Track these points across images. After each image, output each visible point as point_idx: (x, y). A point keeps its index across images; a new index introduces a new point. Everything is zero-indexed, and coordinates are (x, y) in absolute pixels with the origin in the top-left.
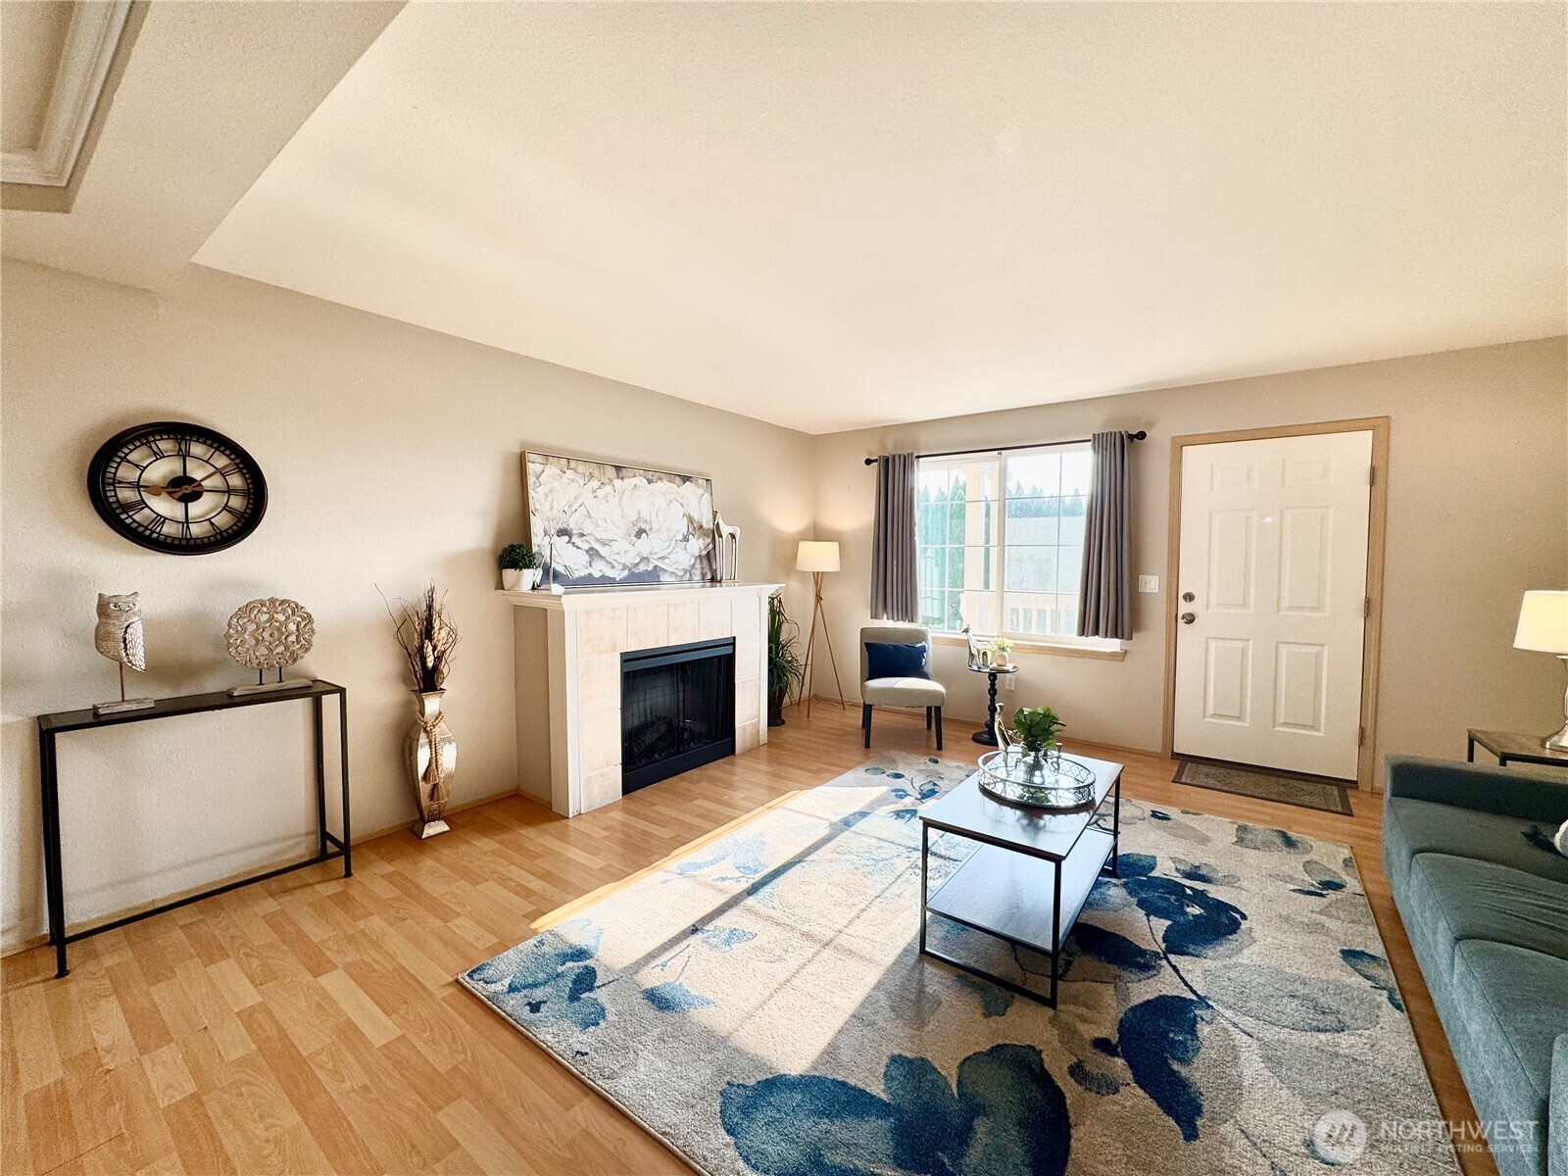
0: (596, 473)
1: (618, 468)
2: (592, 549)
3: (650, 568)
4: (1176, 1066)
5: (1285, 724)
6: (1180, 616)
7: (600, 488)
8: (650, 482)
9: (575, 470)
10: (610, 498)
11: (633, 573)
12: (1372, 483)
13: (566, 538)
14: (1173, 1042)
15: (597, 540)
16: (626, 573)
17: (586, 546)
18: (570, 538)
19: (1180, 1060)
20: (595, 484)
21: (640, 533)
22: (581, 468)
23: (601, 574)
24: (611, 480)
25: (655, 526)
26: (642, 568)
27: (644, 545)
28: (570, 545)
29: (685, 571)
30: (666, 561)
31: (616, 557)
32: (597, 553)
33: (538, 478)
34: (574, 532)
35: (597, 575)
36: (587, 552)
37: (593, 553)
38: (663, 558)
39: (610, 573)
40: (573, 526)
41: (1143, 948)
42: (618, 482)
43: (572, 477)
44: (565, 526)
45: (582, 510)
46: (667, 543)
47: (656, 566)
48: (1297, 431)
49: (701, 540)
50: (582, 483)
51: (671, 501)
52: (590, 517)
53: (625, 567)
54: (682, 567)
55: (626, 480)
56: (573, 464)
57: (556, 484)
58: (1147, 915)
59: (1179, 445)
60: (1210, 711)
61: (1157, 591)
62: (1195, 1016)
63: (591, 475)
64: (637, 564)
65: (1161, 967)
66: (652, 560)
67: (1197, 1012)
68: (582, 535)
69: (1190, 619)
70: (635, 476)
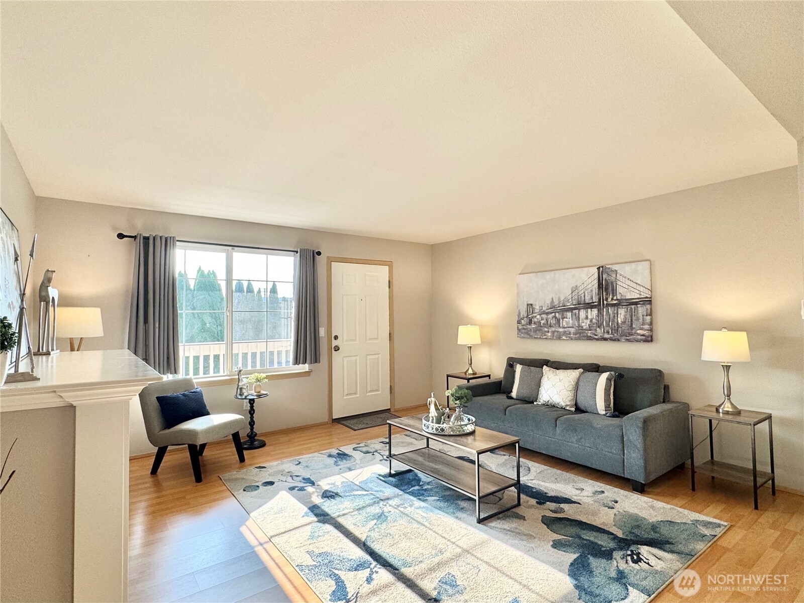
5: (371, 391)
6: (333, 347)
12: (389, 287)
48: (370, 262)
59: (330, 260)
60: (346, 392)
61: (323, 336)
69: (337, 349)
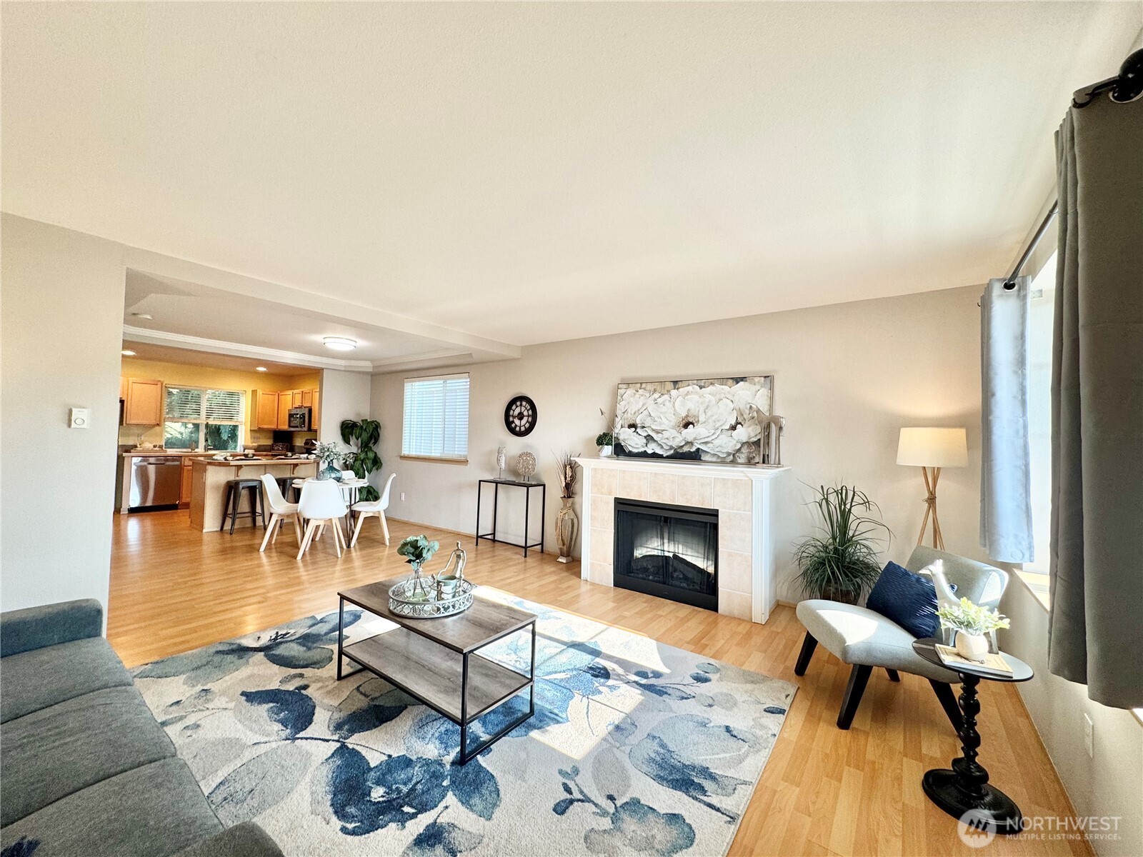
0: (658, 388)
1: (675, 383)
2: (649, 435)
3: (693, 449)
4: (272, 705)
7: (660, 397)
8: (701, 387)
9: (645, 389)
10: (667, 403)
11: (678, 453)
13: (634, 429)
14: (282, 711)
15: (653, 430)
16: (672, 452)
17: (645, 434)
18: (636, 429)
19: (272, 708)
20: (657, 395)
21: (686, 426)
22: (649, 387)
23: (653, 451)
24: (668, 391)
25: (702, 419)
26: (686, 449)
27: (690, 433)
28: (635, 433)
29: (729, 454)
30: (709, 445)
31: (666, 441)
32: (652, 438)
33: (622, 397)
34: (639, 425)
35: (650, 452)
36: (645, 437)
37: (649, 438)
38: (706, 443)
39: (659, 452)
40: (638, 422)
41: (356, 734)
42: (674, 392)
43: (642, 393)
44: (634, 422)
45: (645, 412)
46: (713, 431)
47: (698, 450)
49: (751, 429)
50: (648, 395)
51: (721, 400)
52: (650, 416)
53: (671, 448)
54: (726, 451)
55: (680, 390)
56: (644, 385)
57: (632, 399)
58: (390, 756)
62: (287, 729)
63: (655, 390)
64: (682, 446)
65: (333, 734)
66: (695, 444)
67: (288, 731)
68: (644, 427)
70: (689, 385)
